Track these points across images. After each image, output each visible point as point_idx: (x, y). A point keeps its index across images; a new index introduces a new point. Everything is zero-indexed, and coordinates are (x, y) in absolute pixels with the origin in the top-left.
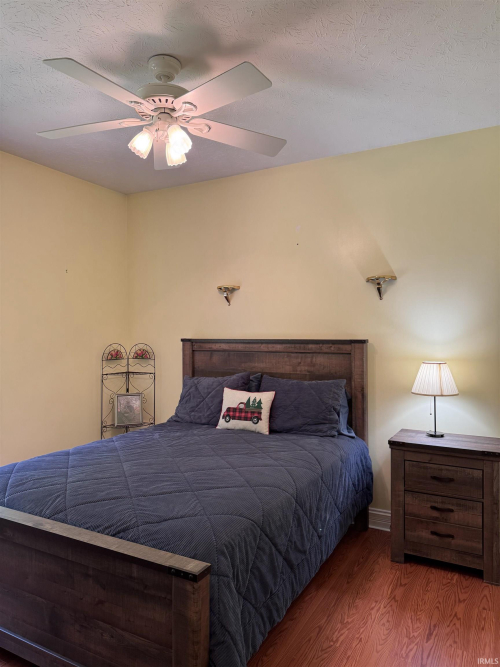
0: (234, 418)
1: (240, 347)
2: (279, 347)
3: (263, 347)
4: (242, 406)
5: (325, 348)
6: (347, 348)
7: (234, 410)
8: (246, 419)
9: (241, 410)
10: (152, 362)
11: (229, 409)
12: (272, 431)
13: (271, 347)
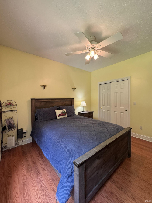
0: (61, 116)
1: (50, 100)
2: (59, 100)
3: (56, 100)
4: (62, 113)
5: (68, 100)
6: (71, 100)
7: (61, 114)
8: (64, 115)
9: (62, 114)
10: (16, 107)
11: (59, 114)
12: (68, 117)
13: (58, 100)
